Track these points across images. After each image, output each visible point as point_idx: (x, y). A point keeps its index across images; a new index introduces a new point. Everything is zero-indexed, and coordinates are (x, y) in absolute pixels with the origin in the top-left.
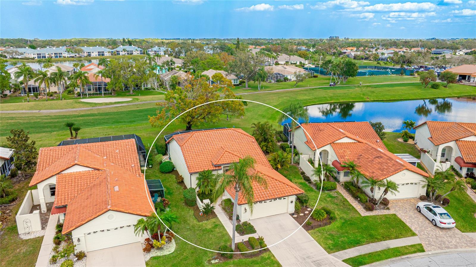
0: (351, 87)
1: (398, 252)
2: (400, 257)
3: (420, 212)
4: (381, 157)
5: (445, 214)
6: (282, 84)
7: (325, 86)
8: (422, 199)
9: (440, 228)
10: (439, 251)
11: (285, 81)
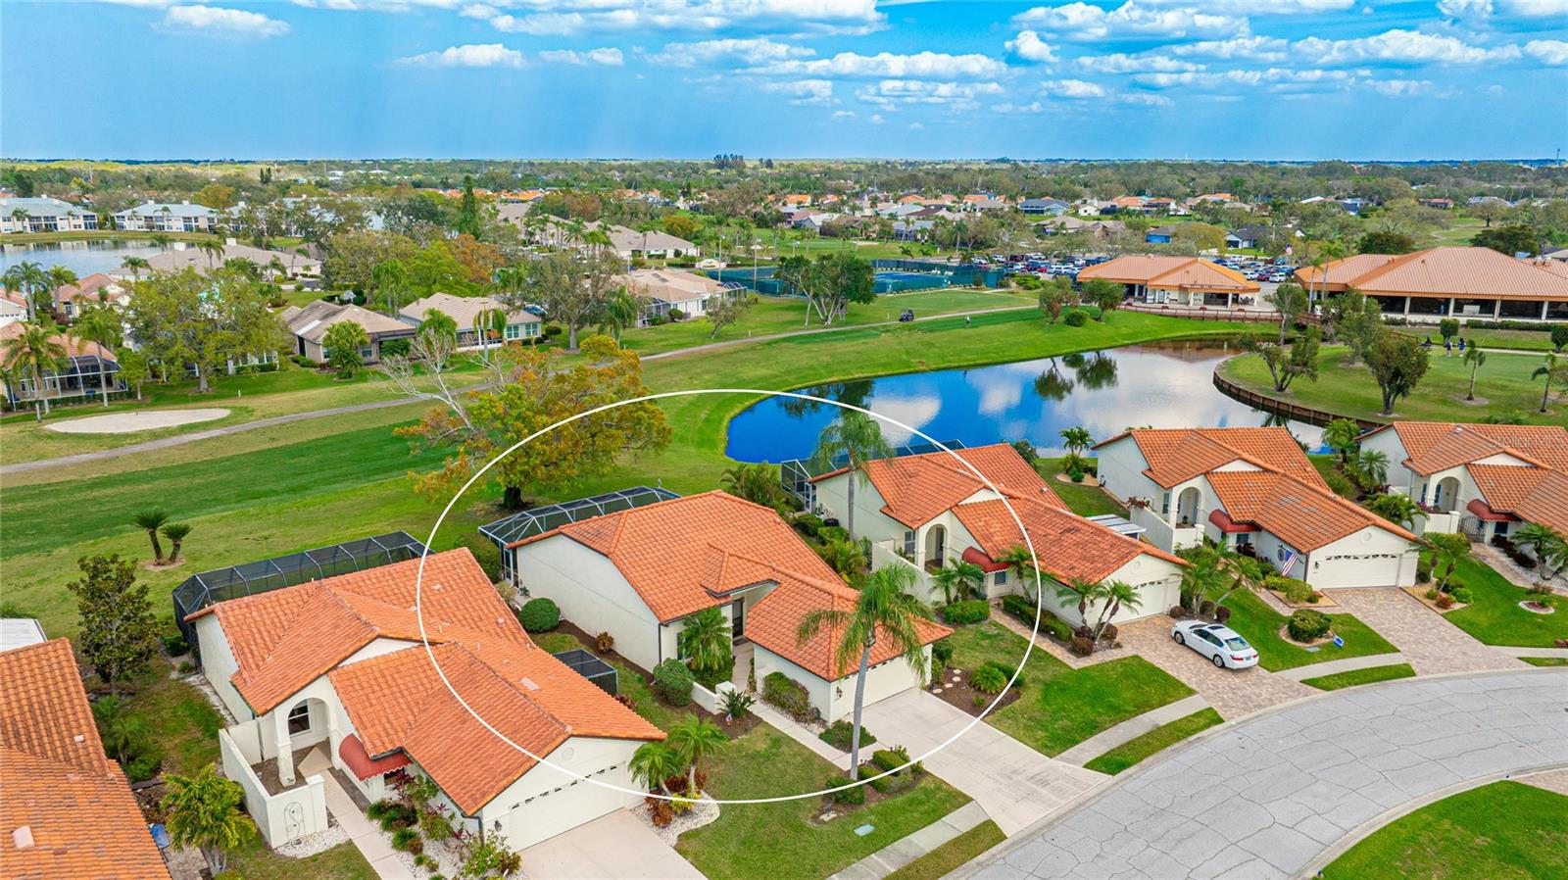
0: (867, 332)
1: (1179, 732)
2: (1185, 741)
3: (1183, 643)
4: (1078, 530)
5: (1236, 639)
6: (667, 332)
7: (795, 330)
8: (1175, 614)
9: (1232, 670)
10: (1247, 716)
11: (673, 321)
